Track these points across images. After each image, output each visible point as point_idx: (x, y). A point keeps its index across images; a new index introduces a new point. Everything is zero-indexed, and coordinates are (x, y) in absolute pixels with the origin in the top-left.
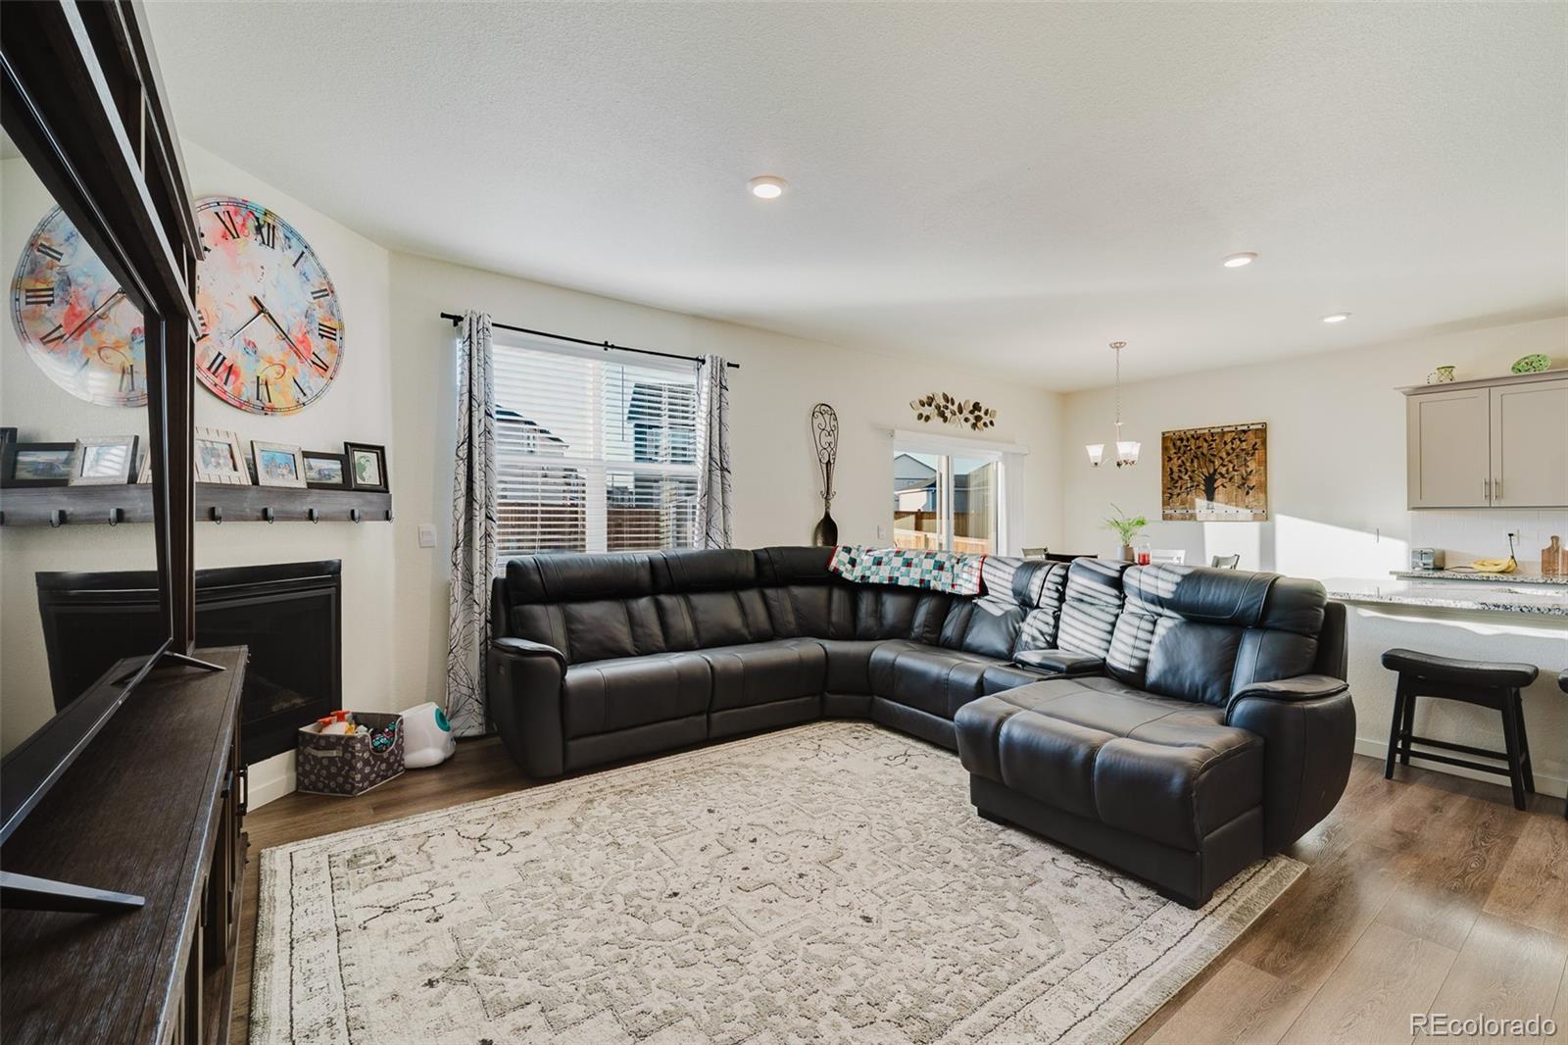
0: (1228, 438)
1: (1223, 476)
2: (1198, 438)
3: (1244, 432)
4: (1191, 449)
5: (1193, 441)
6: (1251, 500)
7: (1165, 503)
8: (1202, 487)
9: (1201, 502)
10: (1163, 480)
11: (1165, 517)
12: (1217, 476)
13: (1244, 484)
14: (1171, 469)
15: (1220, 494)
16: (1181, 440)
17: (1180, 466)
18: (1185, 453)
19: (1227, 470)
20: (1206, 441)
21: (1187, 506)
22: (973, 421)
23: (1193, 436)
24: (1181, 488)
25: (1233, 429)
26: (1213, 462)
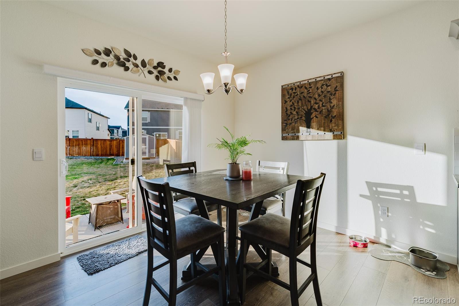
0: (319, 85)
1: (316, 111)
2: (302, 87)
3: (329, 79)
4: (297, 95)
5: (298, 89)
6: (333, 125)
7: (283, 130)
8: (304, 118)
9: (303, 130)
10: (282, 115)
11: (284, 138)
12: (313, 111)
13: (329, 115)
14: (286, 108)
15: (314, 124)
16: (292, 89)
17: (291, 106)
18: (294, 97)
19: (319, 106)
20: (306, 88)
21: (295, 131)
22: (156, 73)
23: (298, 86)
24: (292, 120)
25: (322, 78)
26: (310, 102)
